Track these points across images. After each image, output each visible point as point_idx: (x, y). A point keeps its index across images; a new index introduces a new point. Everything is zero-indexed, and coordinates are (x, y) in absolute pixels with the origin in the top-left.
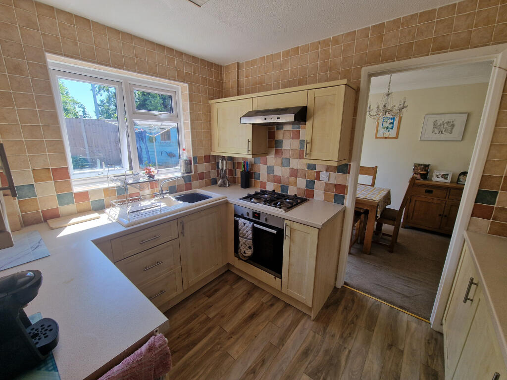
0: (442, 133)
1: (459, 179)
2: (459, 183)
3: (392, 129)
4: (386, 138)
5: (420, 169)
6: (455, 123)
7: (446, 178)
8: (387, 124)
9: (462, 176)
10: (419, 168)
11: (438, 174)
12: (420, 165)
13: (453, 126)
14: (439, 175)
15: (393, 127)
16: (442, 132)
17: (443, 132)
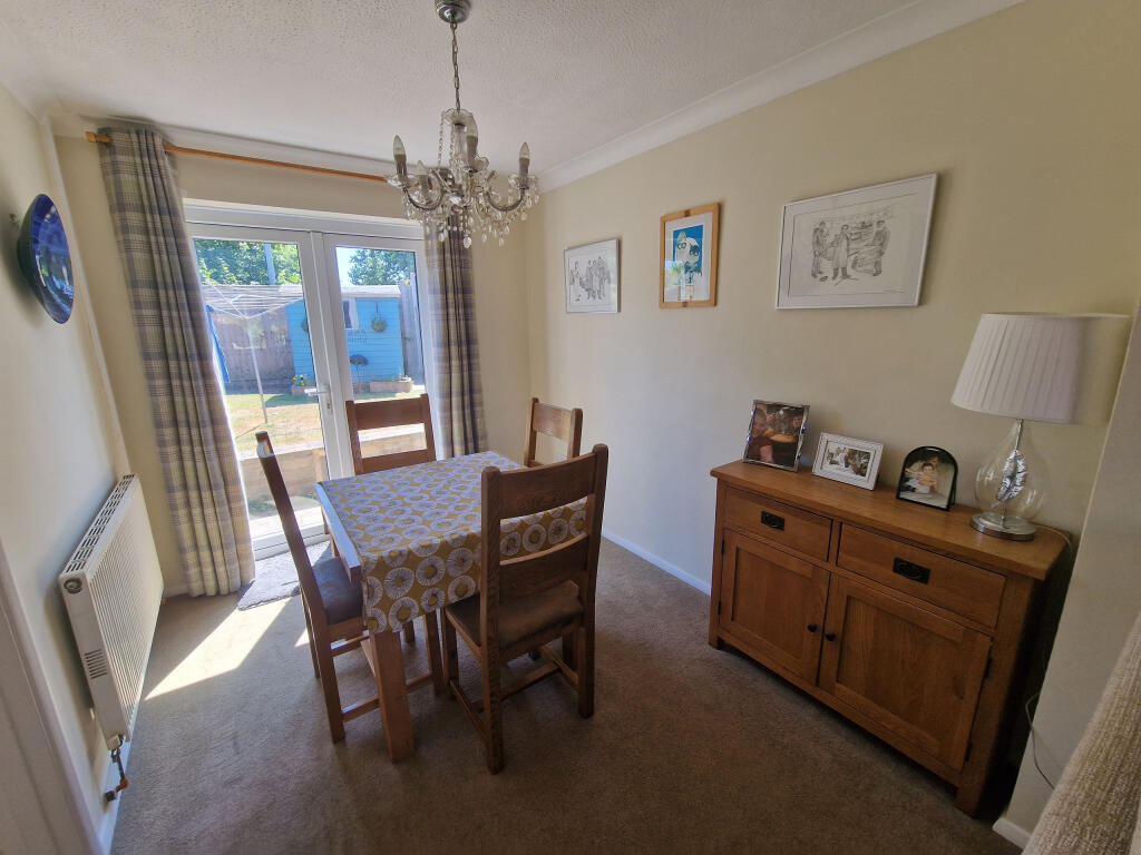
0: (845, 276)
1: (904, 478)
2: (904, 495)
3: (698, 270)
4: (685, 304)
5: (773, 423)
6: (889, 224)
7: (861, 471)
8: (684, 257)
9: (917, 466)
10: (769, 417)
11: (832, 448)
12: (775, 407)
13: (882, 238)
14: (838, 451)
15: (699, 262)
16: (844, 269)
17: (850, 271)
